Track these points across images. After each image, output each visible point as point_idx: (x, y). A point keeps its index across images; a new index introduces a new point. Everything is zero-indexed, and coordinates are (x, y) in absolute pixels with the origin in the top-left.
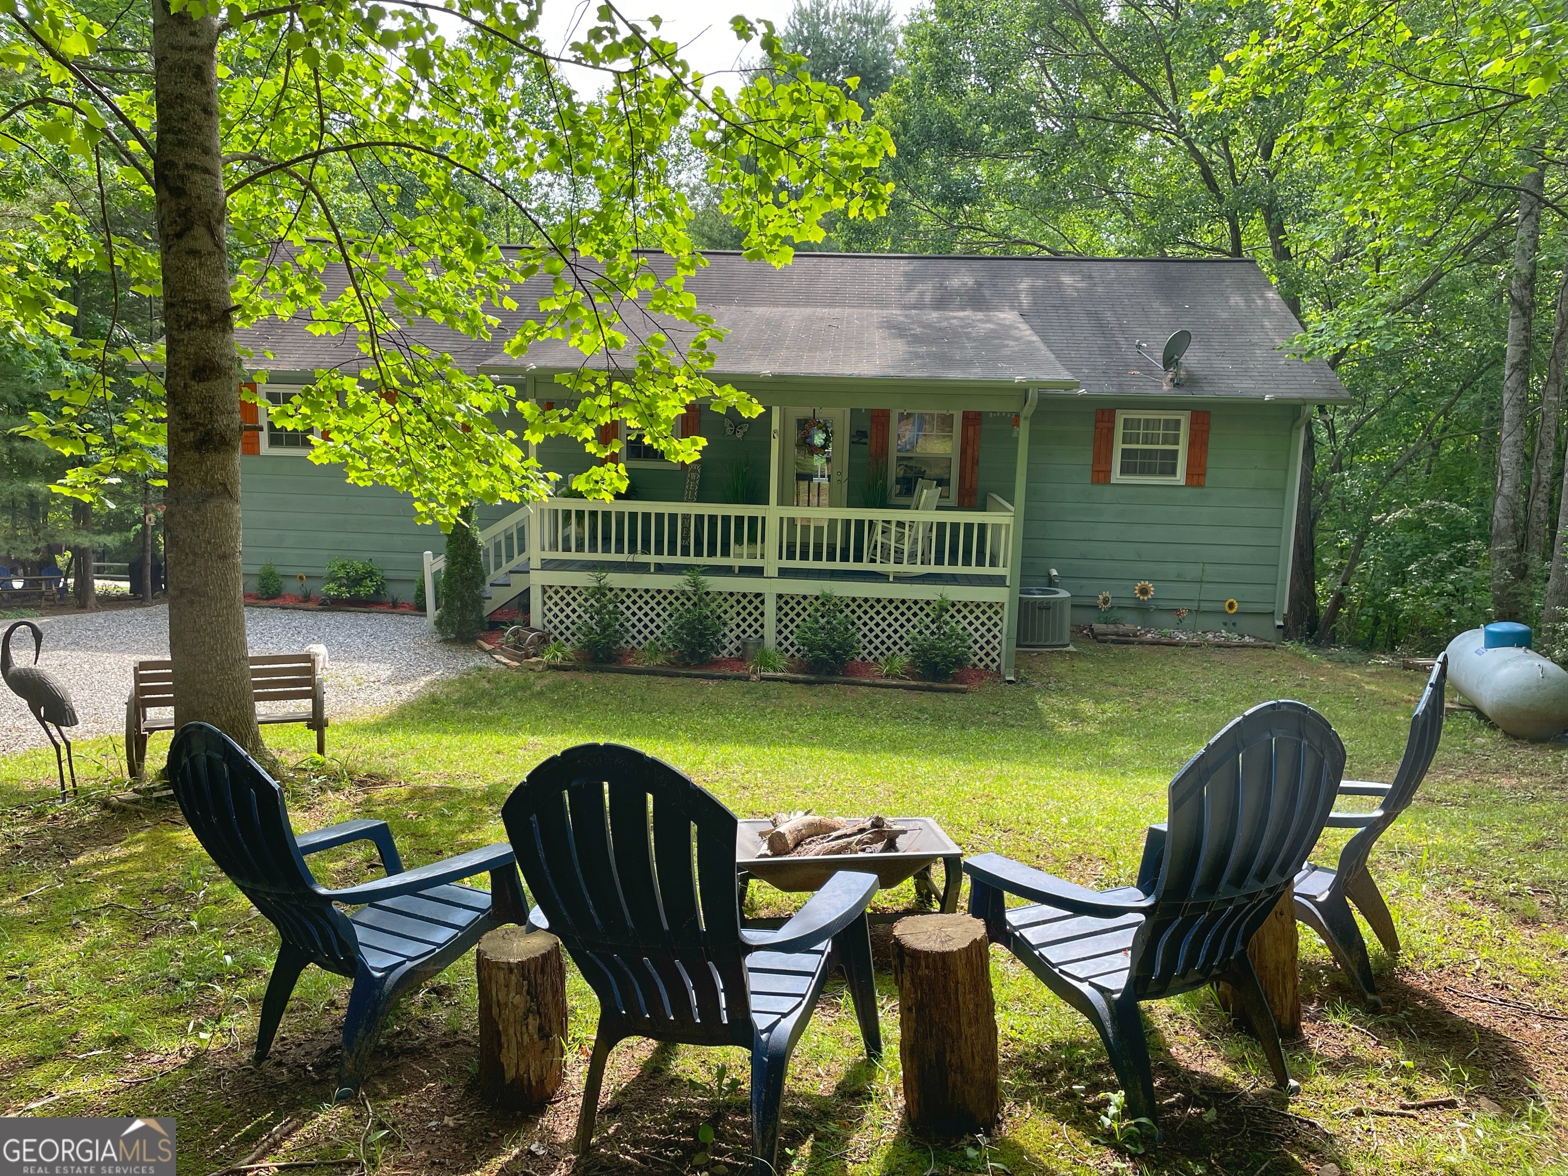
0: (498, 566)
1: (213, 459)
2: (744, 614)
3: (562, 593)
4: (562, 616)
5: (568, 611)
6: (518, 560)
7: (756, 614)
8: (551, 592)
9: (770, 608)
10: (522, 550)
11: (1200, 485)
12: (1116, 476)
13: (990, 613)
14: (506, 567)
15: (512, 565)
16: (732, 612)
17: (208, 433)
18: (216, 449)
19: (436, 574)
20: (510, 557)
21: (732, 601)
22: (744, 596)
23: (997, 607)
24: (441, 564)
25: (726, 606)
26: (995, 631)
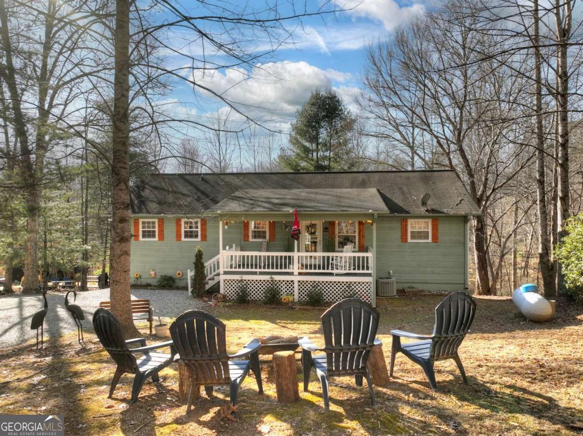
0: (211, 273)
1: (123, 244)
2: (288, 287)
3: (230, 282)
4: (230, 289)
5: (232, 288)
6: (217, 272)
7: (292, 287)
8: (226, 282)
9: (296, 285)
10: (218, 268)
11: (436, 242)
12: (409, 240)
13: (367, 285)
14: (213, 274)
15: (215, 273)
16: (284, 287)
17: (122, 237)
18: (124, 242)
19: (191, 277)
20: (215, 271)
21: (284, 283)
22: (288, 281)
23: (369, 284)
24: (193, 273)
25: (282, 285)
26: (369, 291)
